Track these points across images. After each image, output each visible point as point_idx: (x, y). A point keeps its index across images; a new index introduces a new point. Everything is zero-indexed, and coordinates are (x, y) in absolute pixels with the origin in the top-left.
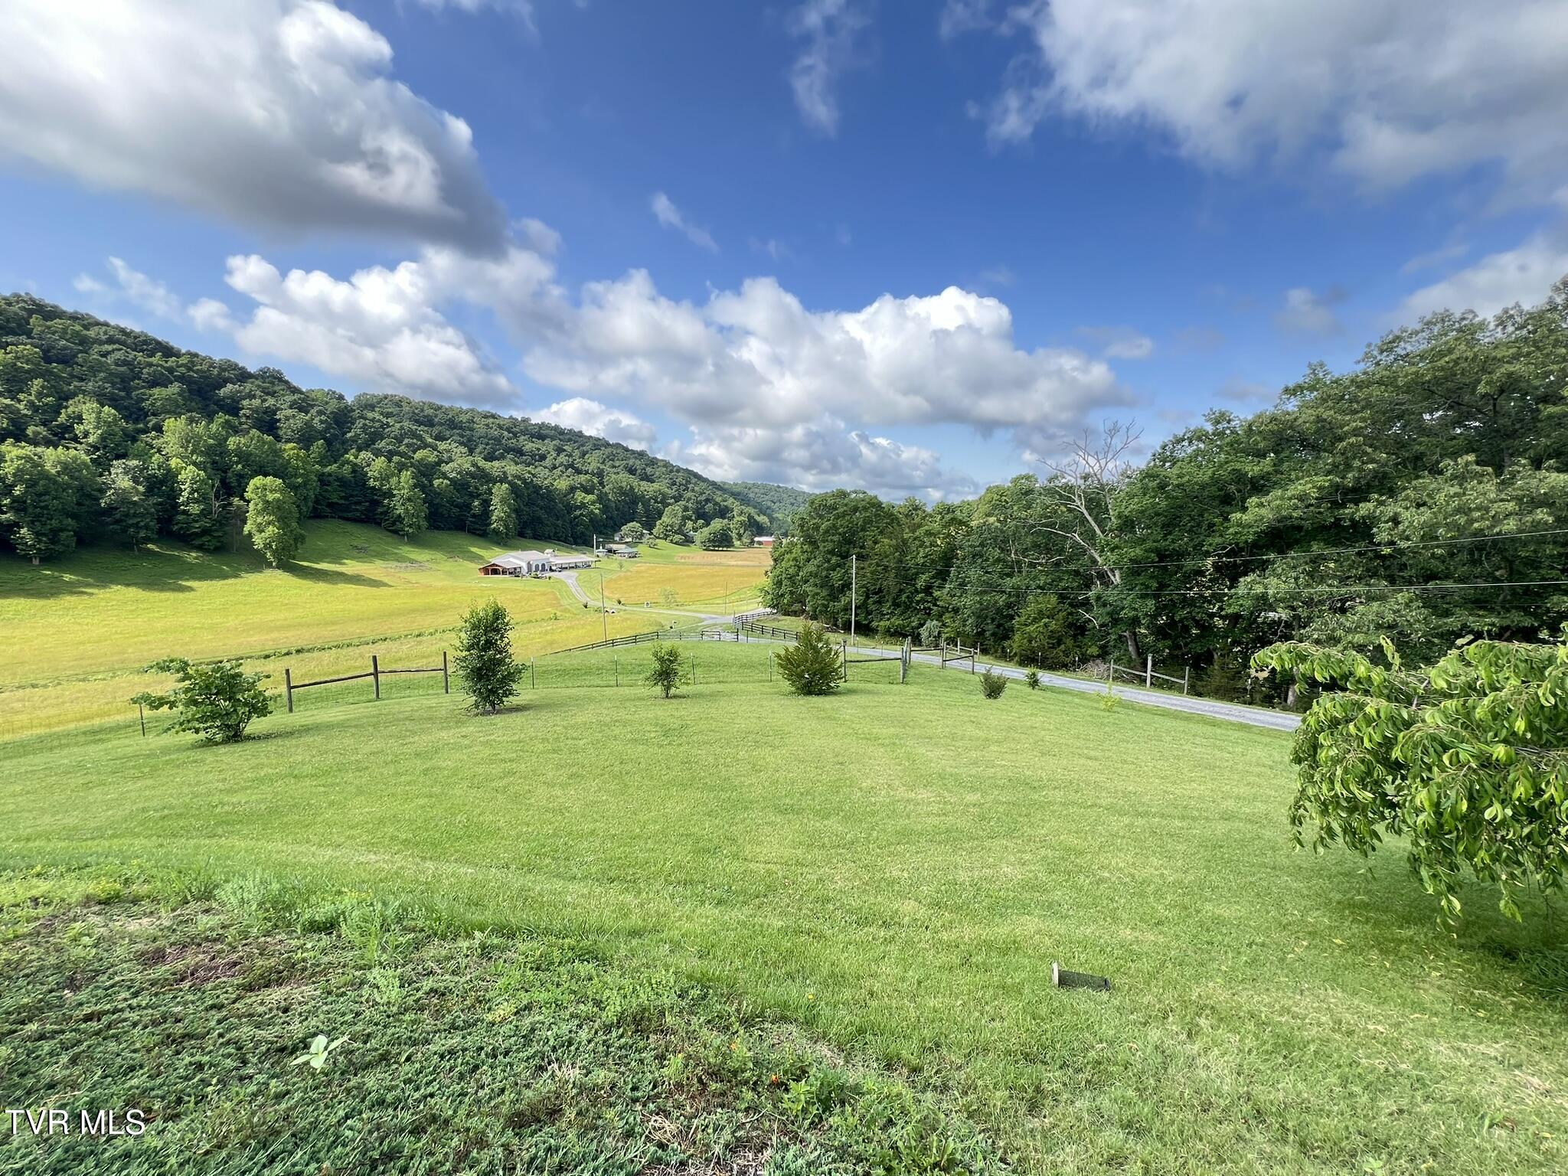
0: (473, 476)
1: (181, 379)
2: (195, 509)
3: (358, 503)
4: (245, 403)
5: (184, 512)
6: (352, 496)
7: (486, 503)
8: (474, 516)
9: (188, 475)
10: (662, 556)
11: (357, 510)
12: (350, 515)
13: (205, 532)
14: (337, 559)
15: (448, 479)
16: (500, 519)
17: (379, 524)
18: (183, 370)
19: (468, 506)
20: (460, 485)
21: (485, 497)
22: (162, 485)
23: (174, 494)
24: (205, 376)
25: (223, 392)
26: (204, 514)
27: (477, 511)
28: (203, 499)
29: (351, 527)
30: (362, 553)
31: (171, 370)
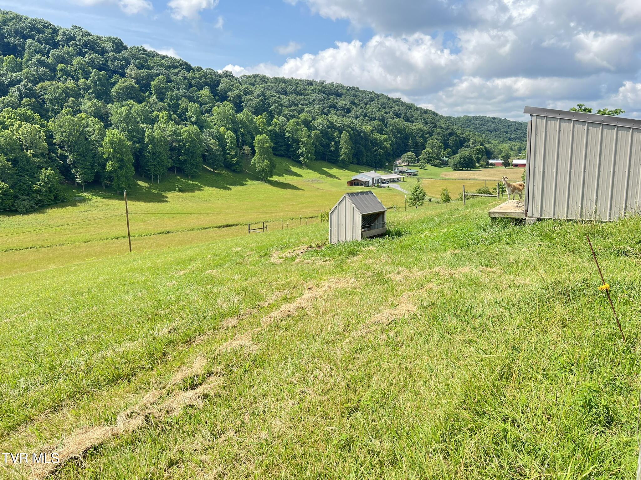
0: (328, 127)
2: (232, 152)
3: (282, 146)
6: (279, 142)
7: (337, 144)
8: (331, 151)
10: (431, 174)
11: (281, 150)
12: (278, 152)
15: (318, 130)
16: (345, 153)
17: (290, 157)
19: (328, 146)
20: (324, 133)
21: (336, 140)
23: (224, 144)
27: (332, 148)
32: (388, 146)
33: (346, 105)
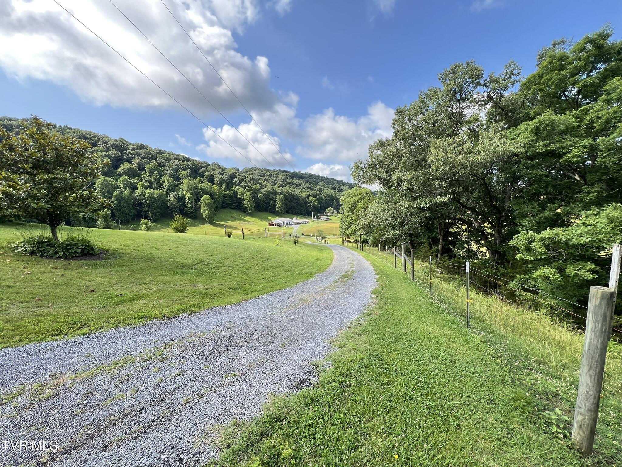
0: (270, 192)
1: (190, 168)
2: (189, 206)
3: (235, 203)
4: (206, 173)
5: (187, 207)
6: (233, 201)
7: (275, 202)
8: (271, 206)
9: (188, 196)
11: (234, 205)
12: (232, 207)
13: (191, 213)
14: (226, 221)
15: (263, 194)
16: (279, 207)
17: (241, 210)
18: (191, 165)
19: (269, 203)
20: (266, 196)
21: (275, 200)
22: (181, 199)
23: (185, 201)
24: (196, 166)
25: (200, 171)
26: (191, 207)
27: (271, 205)
28: (191, 203)
29: (232, 211)
30: (234, 219)
31: (188, 166)
32: (316, 204)
33: (299, 182)
